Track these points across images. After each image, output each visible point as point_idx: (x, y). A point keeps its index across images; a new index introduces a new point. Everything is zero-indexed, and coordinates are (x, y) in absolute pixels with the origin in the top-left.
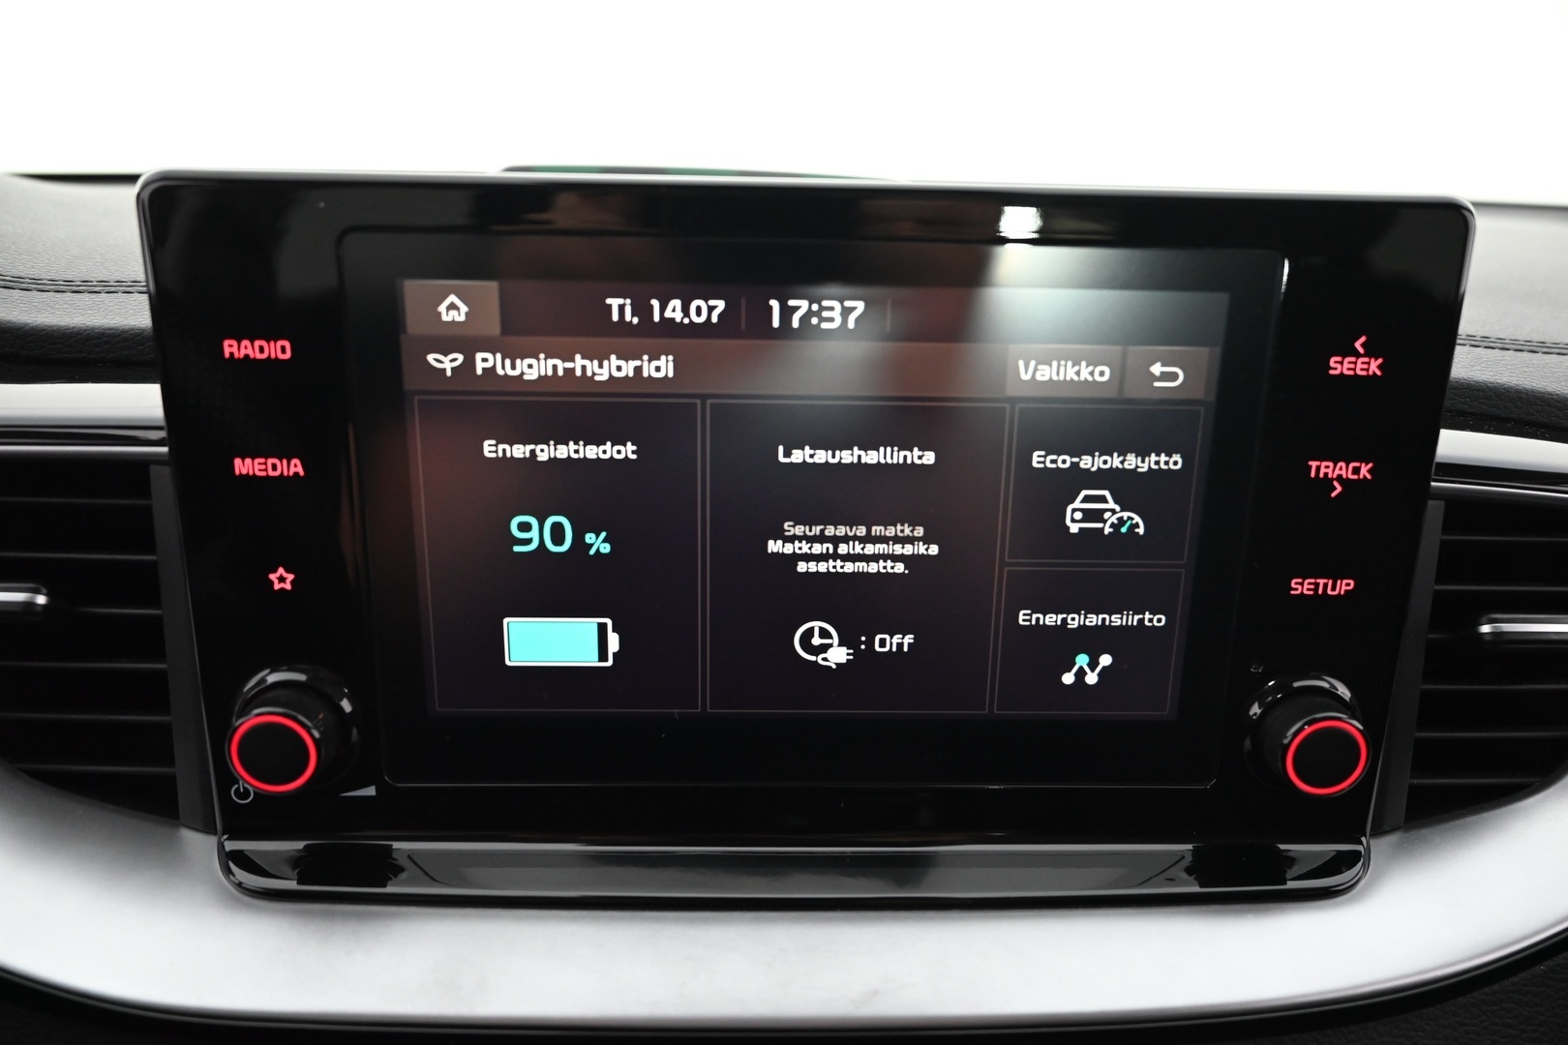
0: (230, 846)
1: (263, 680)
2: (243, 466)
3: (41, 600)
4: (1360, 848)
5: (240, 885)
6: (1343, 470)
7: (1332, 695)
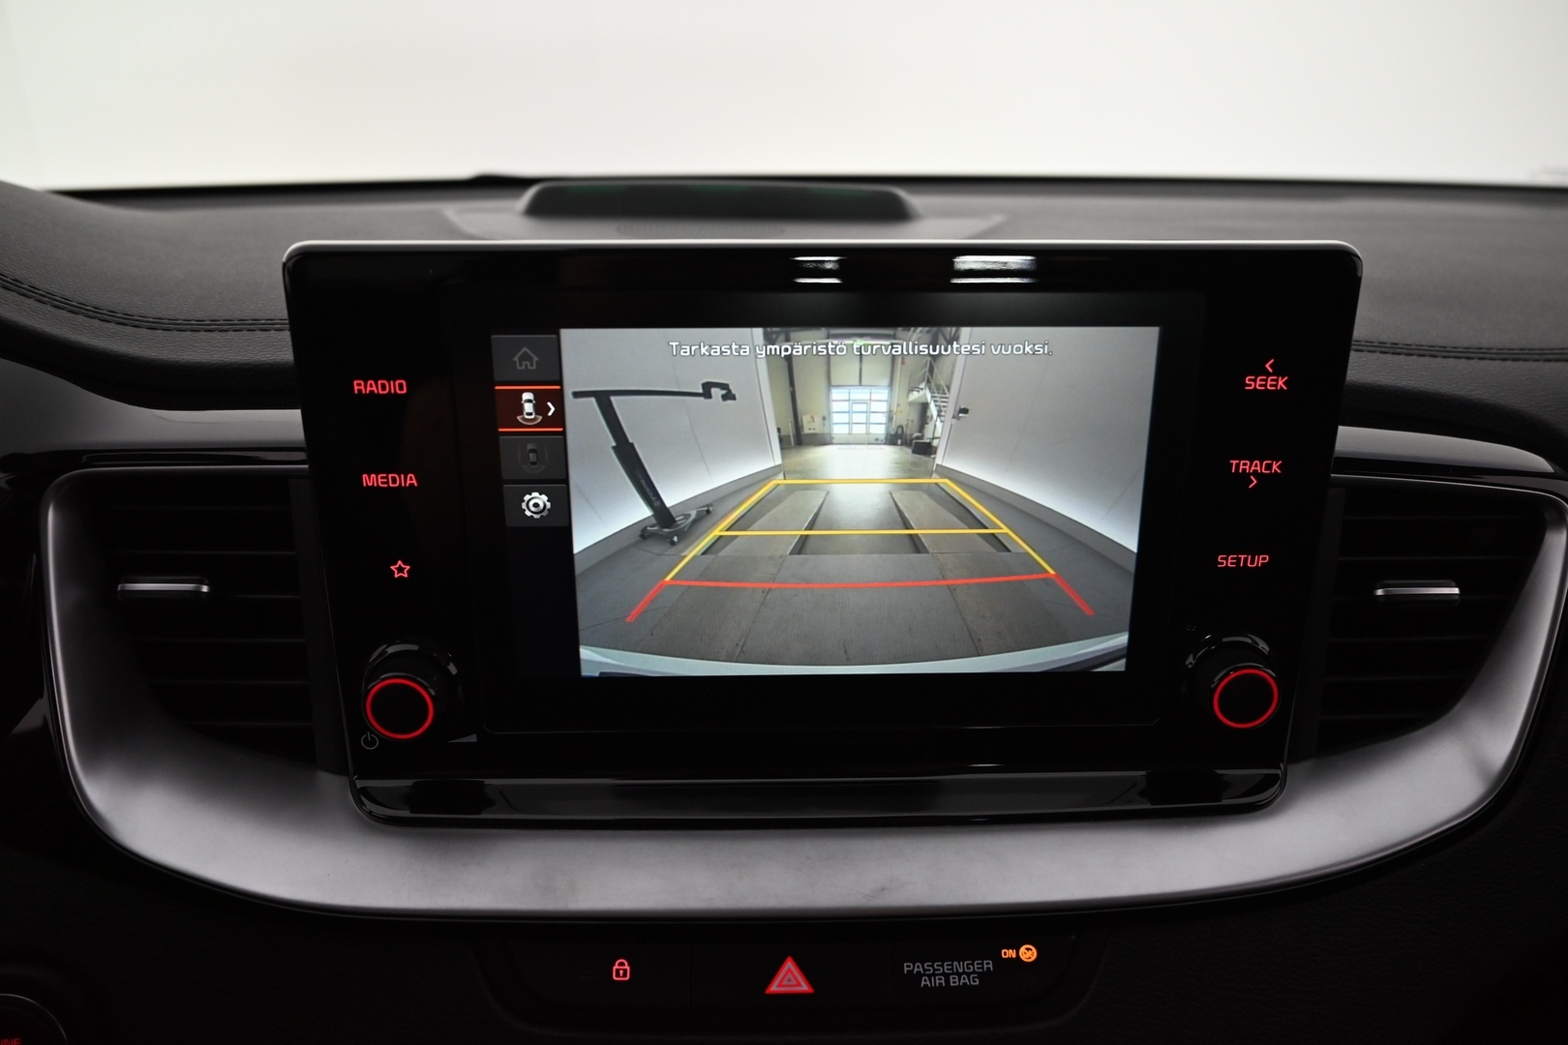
0: (360, 784)
1: (384, 652)
2: (369, 480)
3: (205, 589)
4: (1279, 772)
5: (370, 813)
6: (1258, 466)
7: (1253, 649)
